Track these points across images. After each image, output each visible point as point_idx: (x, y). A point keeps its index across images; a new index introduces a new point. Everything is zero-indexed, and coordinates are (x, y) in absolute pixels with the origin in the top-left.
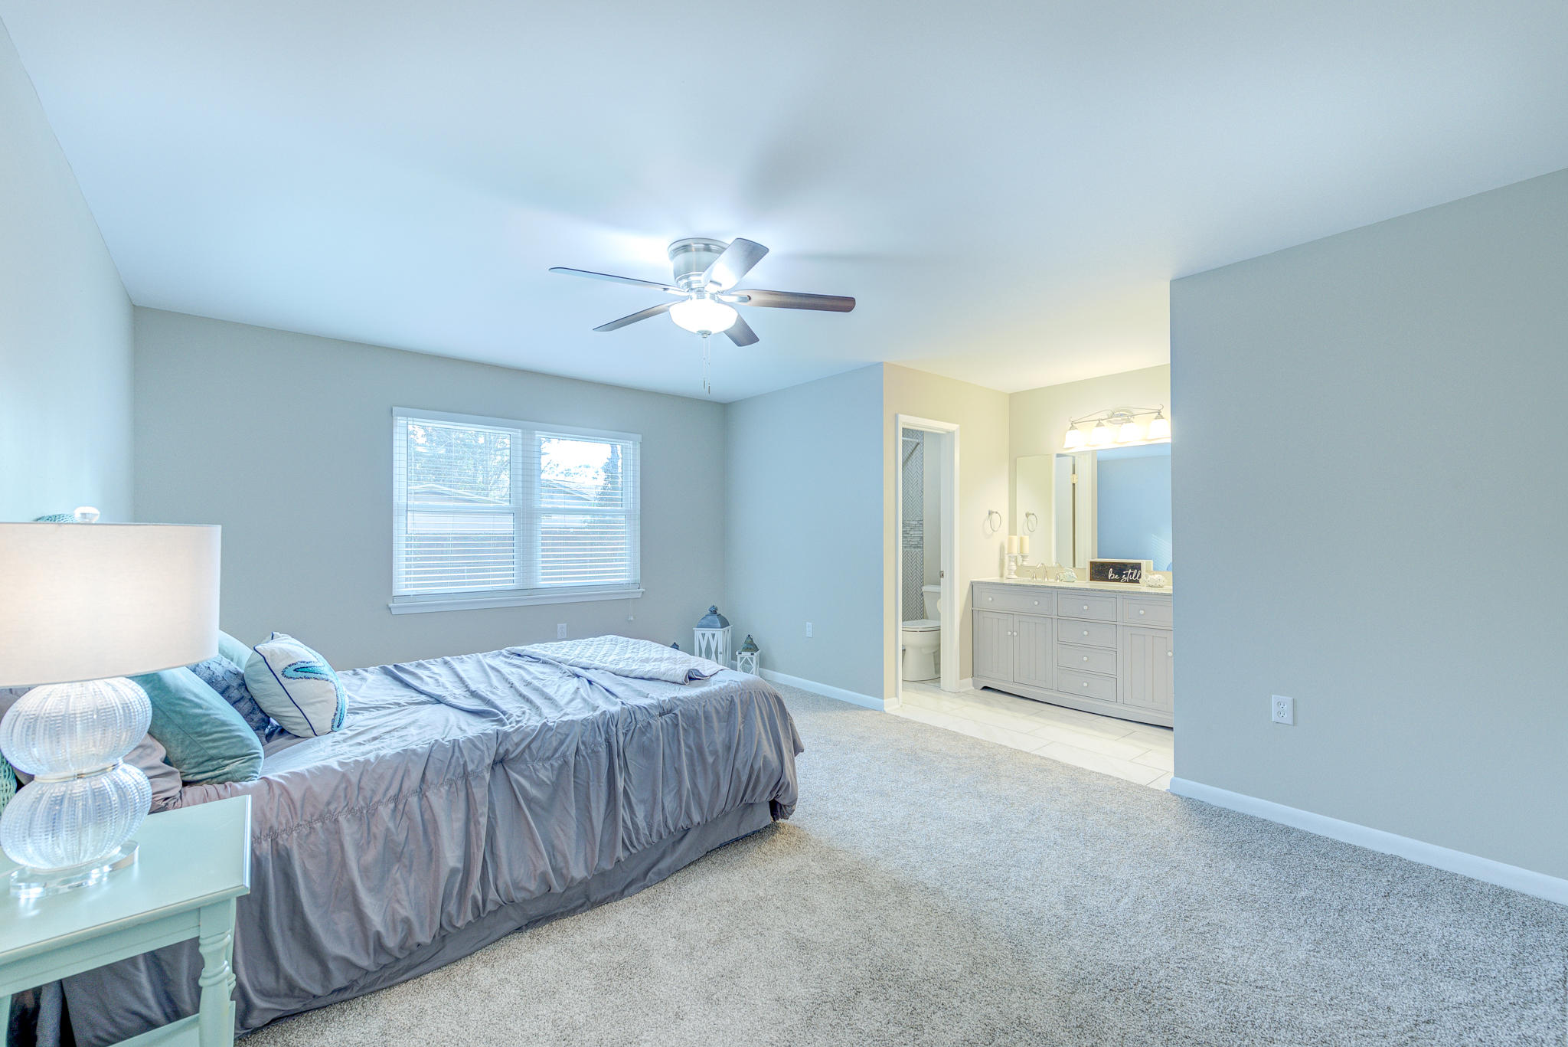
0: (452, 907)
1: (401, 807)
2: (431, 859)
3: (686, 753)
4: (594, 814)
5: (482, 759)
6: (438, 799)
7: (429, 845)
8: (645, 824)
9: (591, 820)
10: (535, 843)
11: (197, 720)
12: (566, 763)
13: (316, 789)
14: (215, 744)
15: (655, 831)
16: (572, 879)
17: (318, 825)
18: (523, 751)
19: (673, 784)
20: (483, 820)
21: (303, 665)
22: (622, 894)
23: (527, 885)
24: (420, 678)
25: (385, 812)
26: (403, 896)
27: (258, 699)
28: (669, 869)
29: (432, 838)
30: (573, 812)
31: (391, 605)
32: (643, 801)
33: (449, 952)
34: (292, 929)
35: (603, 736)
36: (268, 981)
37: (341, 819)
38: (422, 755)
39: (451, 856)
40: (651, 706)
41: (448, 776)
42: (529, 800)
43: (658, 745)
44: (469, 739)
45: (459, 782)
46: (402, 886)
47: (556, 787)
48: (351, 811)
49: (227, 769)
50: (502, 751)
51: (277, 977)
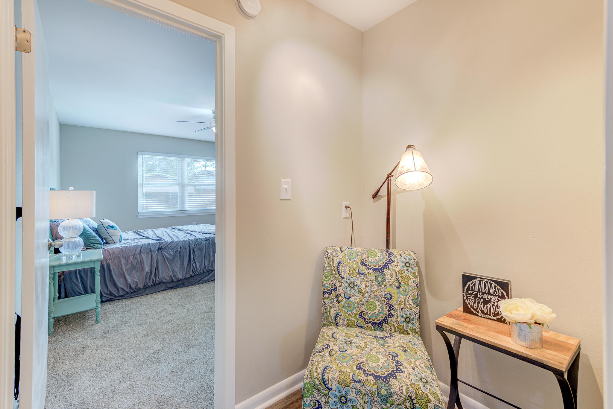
0: (147, 281)
1: (135, 257)
2: (142, 270)
3: (212, 251)
4: (185, 263)
5: (155, 247)
6: (144, 256)
7: (142, 266)
8: (199, 267)
9: (184, 264)
10: (168, 269)
11: (88, 235)
12: (177, 250)
13: (115, 251)
14: (93, 240)
15: (202, 269)
16: (178, 278)
17: (116, 259)
18: (166, 247)
19: (208, 258)
20: (155, 262)
21: (111, 226)
22: (193, 285)
23: (167, 278)
24: (144, 234)
25: (131, 258)
26: (136, 277)
27: (100, 234)
28: (207, 280)
29: (142, 265)
30: (179, 262)
31: (138, 215)
32: (199, 262)
33: (147, 292)
34: (111, 281)
35: (188, 245)
36: (106, 291)
37: (121, 258)
38: (140, 246)
39: (147, 269)
40: (203, 238)
41: (147, 251)
42: (167, 258)
43: (204, 248)
44: (152, 243)
45: (149, 253)
46: (135, 275)
47: (174, 256)
48: (123, 257)
49: (95, 246)
50: (160, 246)
51: (108, 290)
